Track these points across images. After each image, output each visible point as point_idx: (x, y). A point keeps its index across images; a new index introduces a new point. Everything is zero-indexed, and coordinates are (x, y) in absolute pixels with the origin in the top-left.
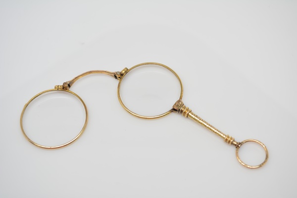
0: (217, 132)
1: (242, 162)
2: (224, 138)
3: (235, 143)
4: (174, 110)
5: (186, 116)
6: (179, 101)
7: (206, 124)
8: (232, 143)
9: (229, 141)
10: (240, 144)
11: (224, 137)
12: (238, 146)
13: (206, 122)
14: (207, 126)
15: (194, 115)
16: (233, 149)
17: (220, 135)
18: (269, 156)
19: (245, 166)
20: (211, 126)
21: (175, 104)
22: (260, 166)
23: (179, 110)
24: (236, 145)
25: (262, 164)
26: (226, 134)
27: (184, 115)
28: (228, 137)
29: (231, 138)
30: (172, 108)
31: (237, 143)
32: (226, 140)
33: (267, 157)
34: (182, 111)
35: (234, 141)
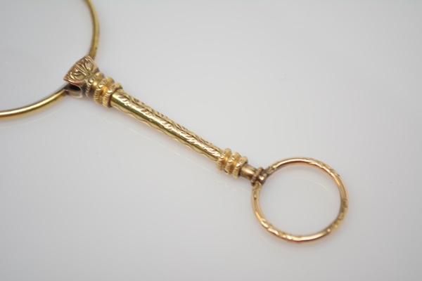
0: (196, 143)
1: (270, 225)
2: (216, 158)
3: (249, 171)
4: (71, 89)
5: (105, 102)
6: (83, 62)
7: (162, 123)
8: (240, 173)
9: (232, 167)
10: (262, 171)
11: (216, 154)
12: (258, 179)
13: (161, 118)
14: (167, 126)
15: (129, 99)
16: (245, 187)
17: (205, 151)
18: (350, 203)
19: (281, 237)
20: (179, 128)
21: (72, 70)
22: (326, 233)
23: (85, 87)
24: (250, 176)
25: (331, 227)
26: (223, 148)
27: (100, 101)
28: (229, 155)
29: (238, 158)
30: (63, 83)
31: (255, 171)
32: (223, 163)
33: (344, 204)
34: (92, 90)
35: (246, 164)
